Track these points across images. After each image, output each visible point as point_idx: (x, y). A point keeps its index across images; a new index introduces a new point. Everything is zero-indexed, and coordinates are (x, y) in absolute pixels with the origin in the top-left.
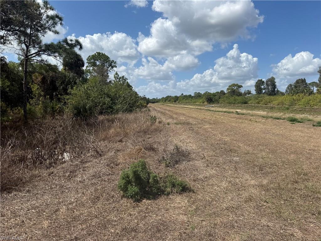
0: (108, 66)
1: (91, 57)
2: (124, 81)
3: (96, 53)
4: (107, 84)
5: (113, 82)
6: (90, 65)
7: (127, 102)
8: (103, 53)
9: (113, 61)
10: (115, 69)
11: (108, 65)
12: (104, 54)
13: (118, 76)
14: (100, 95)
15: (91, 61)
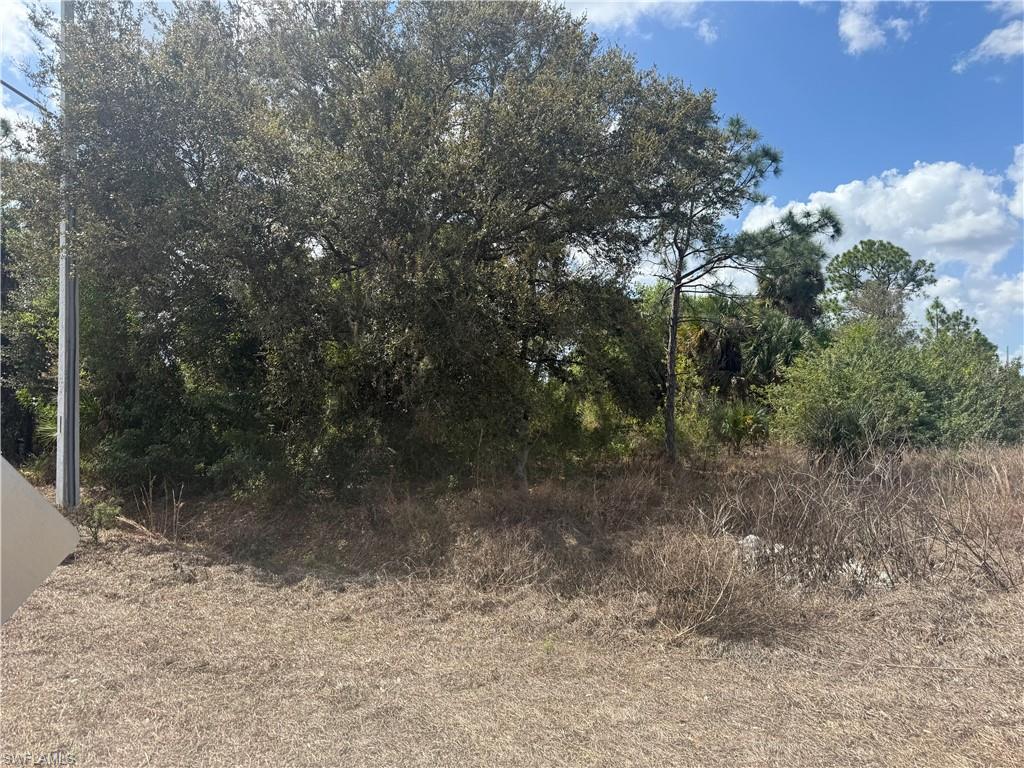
0: (901, 282)
1: (840, 260)
2: (961, 327)
3: (858, 243)
4: (901, 342)
5: (922, 336)
6: (837, 285)
7: (993, 404)
8: (885, 242)
9: (923, 262)
10: (927, 288)
11: (903, 279)
12: (889, 243)
13: (944, 311)
14: (886, 380)
15: (842, 272)
